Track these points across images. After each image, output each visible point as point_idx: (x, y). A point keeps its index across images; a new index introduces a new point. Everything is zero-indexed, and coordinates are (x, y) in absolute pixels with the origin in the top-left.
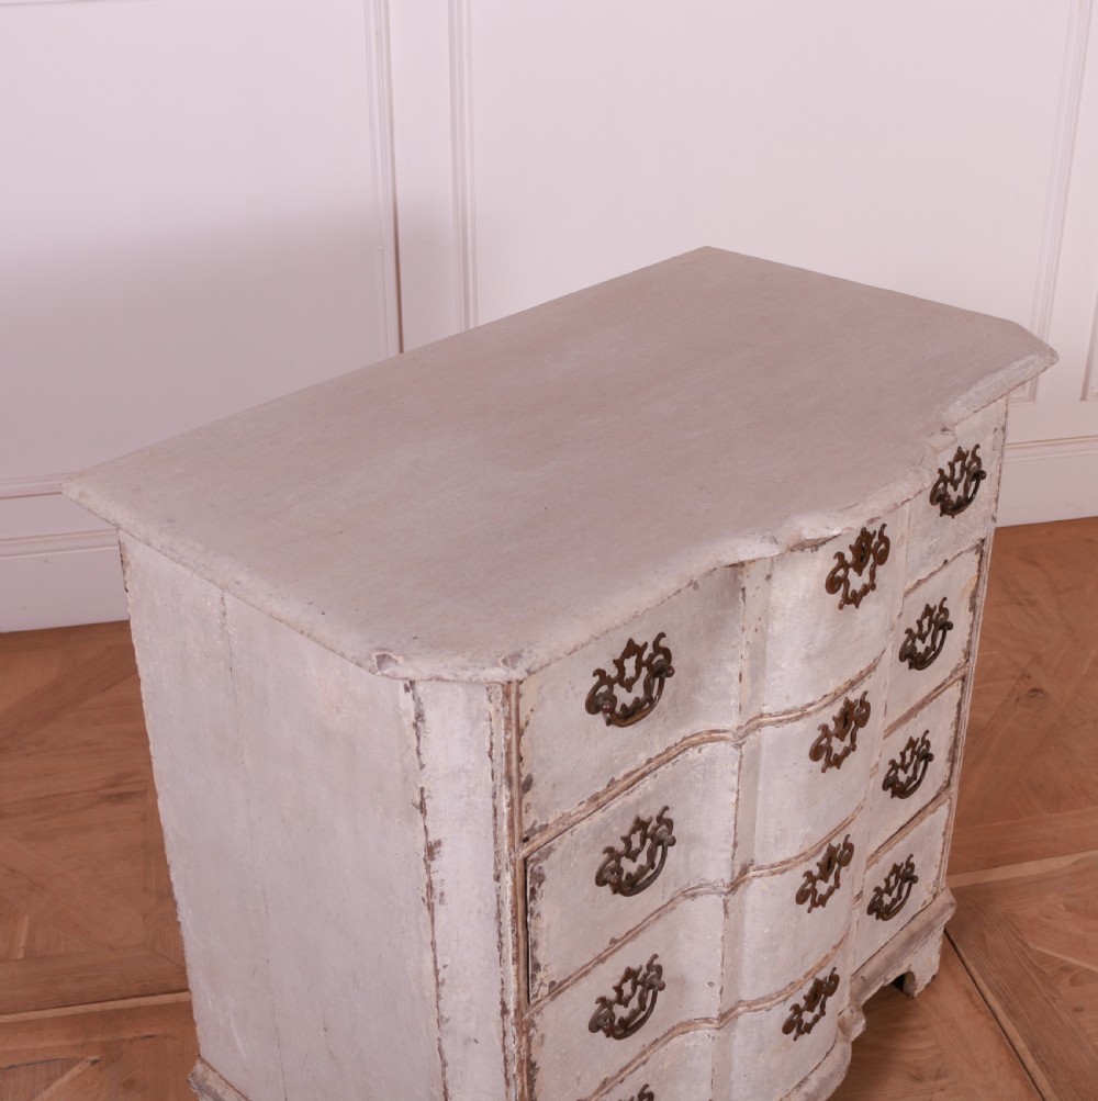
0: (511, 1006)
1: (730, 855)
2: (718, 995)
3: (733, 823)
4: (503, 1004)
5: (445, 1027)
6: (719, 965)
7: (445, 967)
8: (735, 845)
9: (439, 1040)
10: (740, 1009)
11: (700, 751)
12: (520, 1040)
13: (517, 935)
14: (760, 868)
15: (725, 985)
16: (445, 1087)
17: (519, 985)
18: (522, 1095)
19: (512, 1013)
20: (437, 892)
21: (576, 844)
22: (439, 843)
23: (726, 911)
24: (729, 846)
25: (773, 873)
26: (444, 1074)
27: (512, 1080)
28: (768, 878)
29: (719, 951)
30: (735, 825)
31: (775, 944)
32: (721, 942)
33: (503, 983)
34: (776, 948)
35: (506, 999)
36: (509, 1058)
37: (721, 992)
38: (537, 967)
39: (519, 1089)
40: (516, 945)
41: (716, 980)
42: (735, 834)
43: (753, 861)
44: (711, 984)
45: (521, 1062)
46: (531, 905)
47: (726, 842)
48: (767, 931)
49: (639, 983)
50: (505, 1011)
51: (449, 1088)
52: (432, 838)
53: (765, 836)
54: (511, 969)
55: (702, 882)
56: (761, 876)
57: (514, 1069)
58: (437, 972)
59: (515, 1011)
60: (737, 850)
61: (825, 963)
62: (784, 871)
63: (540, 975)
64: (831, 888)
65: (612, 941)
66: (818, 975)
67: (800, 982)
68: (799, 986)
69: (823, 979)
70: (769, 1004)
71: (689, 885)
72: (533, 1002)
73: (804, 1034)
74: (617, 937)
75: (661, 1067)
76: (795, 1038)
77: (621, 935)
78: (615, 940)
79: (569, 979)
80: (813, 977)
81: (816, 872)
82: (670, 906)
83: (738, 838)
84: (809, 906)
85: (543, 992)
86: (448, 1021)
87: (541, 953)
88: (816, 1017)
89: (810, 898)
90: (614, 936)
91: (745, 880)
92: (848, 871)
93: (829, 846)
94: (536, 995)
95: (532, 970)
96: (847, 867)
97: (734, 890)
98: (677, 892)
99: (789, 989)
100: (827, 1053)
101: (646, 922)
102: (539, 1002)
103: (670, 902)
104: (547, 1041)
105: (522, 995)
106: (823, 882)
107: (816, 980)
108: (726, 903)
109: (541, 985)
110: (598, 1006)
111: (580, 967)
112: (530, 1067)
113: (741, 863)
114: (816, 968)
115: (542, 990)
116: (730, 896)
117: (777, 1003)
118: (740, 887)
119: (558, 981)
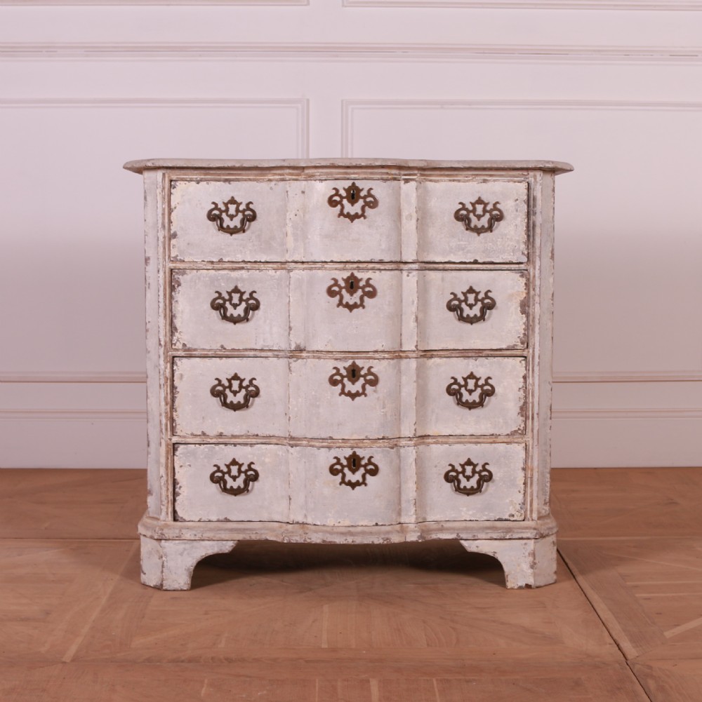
0: (162, 343)
1: (287, 333)
2: (288, 422)
3: (288, 314)
4: (159, 340)
6: (287, 401)
7: (148, 322)
8: (290, 328)
10: (303, 442)
11: (276, 272)
12: (167, 364)
13: (165, 305)
14: (309, 352)
15: (291, 416)
17: (166, 332)
19: (163, 347)
20: (147, 283)
21: (199, 278)
22: (149, 258)
23: (289, 368)
24: (287, 328)
25: (314, 357)
27: (162, 386)
28: (313, 360)
30: (289, 316)
32: (287, 387)
33: (158, 327)
35: (160, 338)
36: (162, 373)
37: (289, 420)
38: (176, 329)
39: (165, 393)
42: (290, 322)
43: (306, 347)
44: (286, 414)
45: (167, 378)
46: (173, 293)
47: (286, 325)
49: (243, 387)
50: (160, 344)
52: (147, 255)
54: (163, 322)
55: (279, 348)
56: (309, 357)
57: (163, 381)
58: (146, 324)
59: (165, 346)
60: (291, 332)
61: (361, 445)
62: (319, 358)
63: (177, 334)
64: (358, 391)
65: (222, 346)
66: (355, 450)
67: (339, 442)
68: (338, 445)
69: (361, 456)
70: (317, 444)
71: (273, 346)
72: (173, 347)
73: (349, 488)
74: (225, 346)
75: (263, 459)
76: (341, 484)
77: (229, 348)
78: (225, 349)
79: (195, 350)
80: (352, 448)
81: (344, 372)
82: (263, 354)
83: (292, 325)
84: (340, 391)
85: (179, 346)
86: (149, 352)
87: (178, 322)
88: (358, 481)
89: (340, 386)
90: (223, 344)
91: (301, 356)
92: (375, 391)
93: (354, 363)
94: (175, 344)
95: (173, 329)
96: (373, 388)
97: (295, 359)
98: (265, 346)
99: (329, 441)
100: (377, 524)
101: (246, 353)
102: (177, 350)
103: (262, 350)
104: (184, 379)
105: (168, 339)
106: (350, 383)
107: (354, 453)
108: (289, 363)
109: (178, 340)
110: (217, 382)
111: (202, 347)
112: (173, 387)
113: (296, 343)
114: (352, 442)
115: (178, 344)
116: (291, 360)
117: (323, 447)
118: (300, 361)
119: (188, 346)
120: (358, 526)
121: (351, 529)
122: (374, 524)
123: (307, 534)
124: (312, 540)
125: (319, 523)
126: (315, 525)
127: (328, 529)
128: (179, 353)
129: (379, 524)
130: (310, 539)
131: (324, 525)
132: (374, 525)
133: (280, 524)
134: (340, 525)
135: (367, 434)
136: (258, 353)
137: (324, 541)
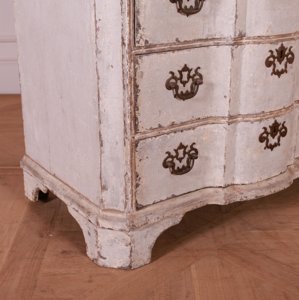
0: (126, 42)
1: (234, 22)
2: (228, 103)
3: (235, 3)
4: (123, 39)
5: (99, 56)
6: (229, 86)
7: (100, 20)
8: (236, 16)
9: (96, 63)
10: (239, 119)
12: (130, 64)
14: (248, 38)
15: (231, 98)
16: (98, 92)
17: (130, 30)
18: (131, 98)
19: (127, 46)
23: (232, 55)
24: (233, 17)
25: (254, 43)
26: (98, 84)
27: (126, 87)
28: (252, 45)
29: (229, 78)
30: (236, 5)
31: (255, 84)
32: (229, 72)
33: (122, 25)
34: (255, 87)
35: (124, 36)
36: (125, 73)
37: (230, 101)
38: (139, 25)
39: (130, 93)
40: (129, 5)
41: (227, 94)
42: (236, 10)
43: (245, 34)
44: (225, 97)
45: (130, 77)
47: (232, 14)
48: (251, 75)
49: (191, 77)
50: (123, 44)
51: (100, 93)
53: (251, 20)
54: (127, 19)
55: (222, 36)
56: (248, 43)
57: (127, 81)
58: (96, 22)
59: (128, 45)
60: (237, 20)
61: (280, 114)
62: (259, 43)
63: (140, 31)
64: (282, 69)
65: (177, 40)
66: (276, 118)
67: (267, 115)
68: (266, 117)
69: (279, 123)
70: (252, 119)
71: (215, 35)
72: (137, 45)
73: (270, 150)
74: (179, 39)
75: (201, 138)
76: (265, 149)
77: (182, 40)
78: (179, 42)
79: (155, 46)
80: (274, 117)
81: (275, 54)
82: (206, 43)
83: (238, 13)
84: (272, 71)
85: (142, 43)
86: (100, 52)
87: (141, 19)
88: (275, 143)
89: (272, 67)
90: (178, 37)
91: (241, 43)
92: (291, 68)
93: (282, 44)
94: (138, 42)
95: (136, 26)
96: (291, 64)
97: (236, 46)
98: (209, 36)
99: (262, 115)
100: (281, 173)
101: (194, 44)
102: (140, 48)
103: (207, 40)
104: (144, 77)
105: (132, 38)
106: (278, 63)
107: (276, 121)
108: (232, 50)
109: (141, 38)
110: (170, 75)
111: (161, 42)
112: (136, 86)
113: (239, 30)
114: (275, 112)
115: (141, 41)
116: (234, 47)
117: (256, 121)
118: (240, 46)
119: (149, 42)
120: (272, 177)
121: (269, 181)
122: (280, 173)
123: (242, 194)
124: (248, 198)
125: (247, 183)
126: (243, 184)
127: (256, 186)
128: (141, 50)
129: (282, 172)
130: (246, 197)
131: (251, 183)
132: (280, 175)
133: (214, 189)
134: (261, 180)
135: (284, 104)
136: (203, 43)
137: (257, 197)
